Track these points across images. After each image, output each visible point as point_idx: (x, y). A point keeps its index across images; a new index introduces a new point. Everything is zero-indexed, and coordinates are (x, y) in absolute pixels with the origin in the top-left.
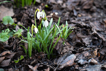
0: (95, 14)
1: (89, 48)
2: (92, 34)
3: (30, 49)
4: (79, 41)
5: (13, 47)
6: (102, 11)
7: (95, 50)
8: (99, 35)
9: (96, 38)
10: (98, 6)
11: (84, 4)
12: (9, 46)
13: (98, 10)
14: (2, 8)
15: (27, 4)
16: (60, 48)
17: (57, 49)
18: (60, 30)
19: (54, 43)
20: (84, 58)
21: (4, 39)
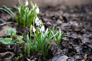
0: (85, 35)
1: (80, 53)
2: (82, 45)
3: (29, 49)
4: (71, 48)
5: (14, 49)
6: (91, 33)
7: (85, 55)
8: (88, 45)
9: (86, 47)
10: (87, 29)
11: (75, 28)
12: (11, 48)
13: (88, 32)
14: (7, 27)
15: (28, 25)
16: (54, 50)
17: (52, 50)
18: (54, 34)
19: (49, 44)
20: (75, 59)
21: (7, 42)
